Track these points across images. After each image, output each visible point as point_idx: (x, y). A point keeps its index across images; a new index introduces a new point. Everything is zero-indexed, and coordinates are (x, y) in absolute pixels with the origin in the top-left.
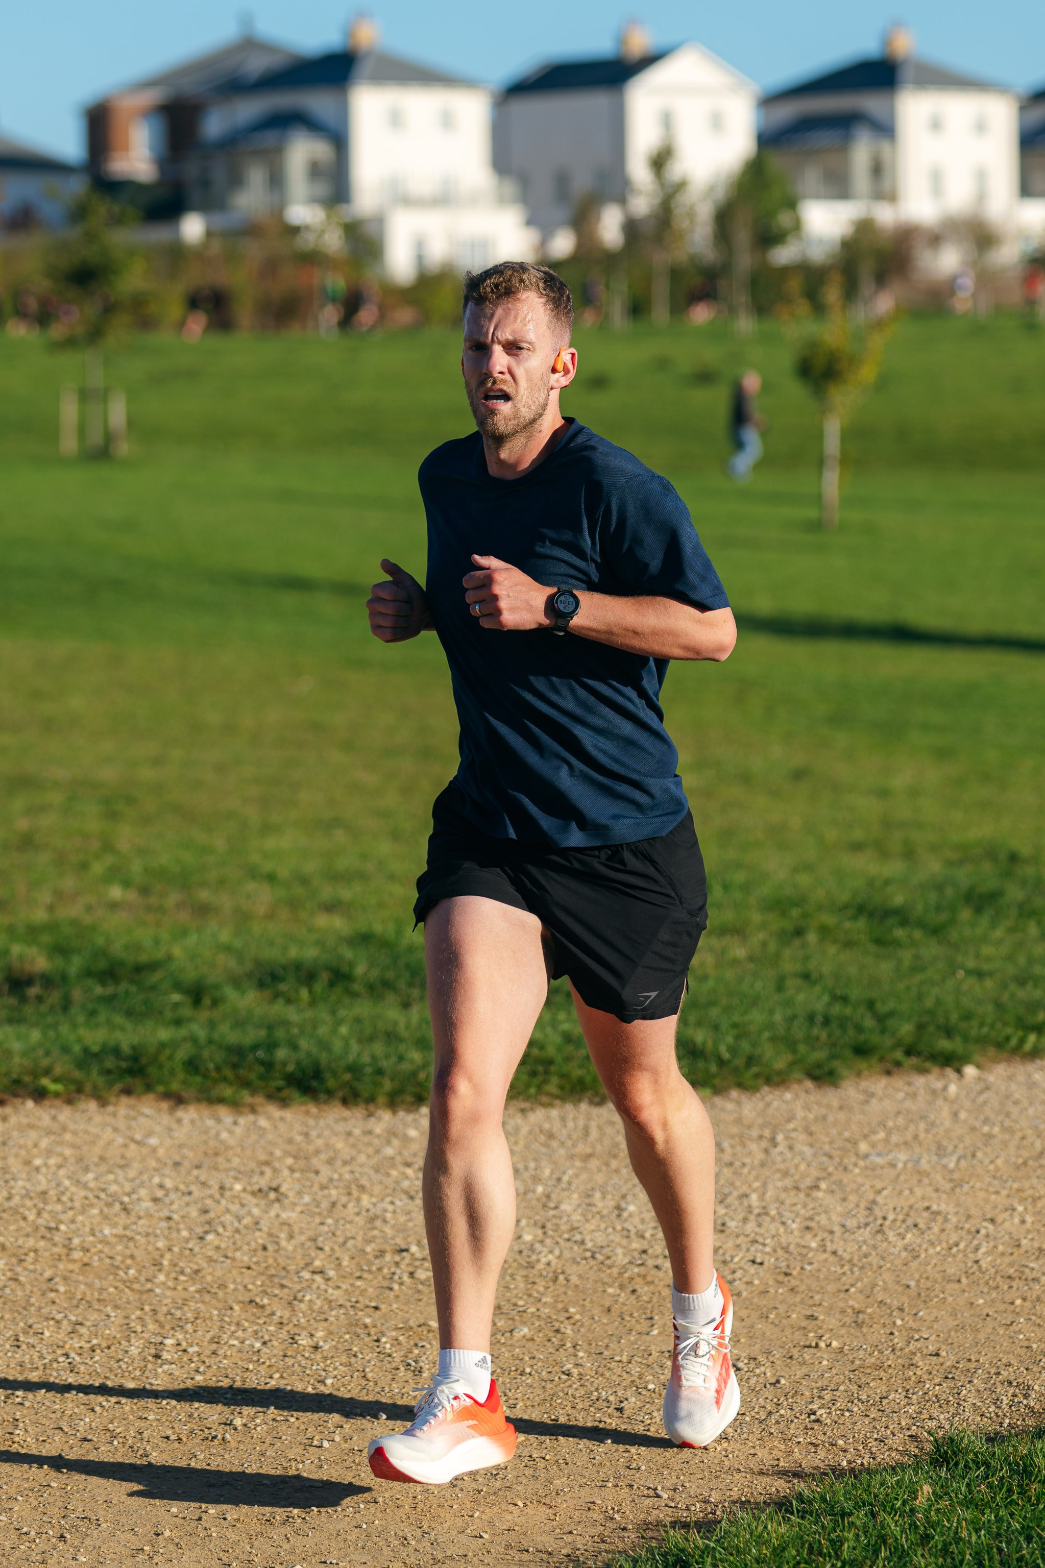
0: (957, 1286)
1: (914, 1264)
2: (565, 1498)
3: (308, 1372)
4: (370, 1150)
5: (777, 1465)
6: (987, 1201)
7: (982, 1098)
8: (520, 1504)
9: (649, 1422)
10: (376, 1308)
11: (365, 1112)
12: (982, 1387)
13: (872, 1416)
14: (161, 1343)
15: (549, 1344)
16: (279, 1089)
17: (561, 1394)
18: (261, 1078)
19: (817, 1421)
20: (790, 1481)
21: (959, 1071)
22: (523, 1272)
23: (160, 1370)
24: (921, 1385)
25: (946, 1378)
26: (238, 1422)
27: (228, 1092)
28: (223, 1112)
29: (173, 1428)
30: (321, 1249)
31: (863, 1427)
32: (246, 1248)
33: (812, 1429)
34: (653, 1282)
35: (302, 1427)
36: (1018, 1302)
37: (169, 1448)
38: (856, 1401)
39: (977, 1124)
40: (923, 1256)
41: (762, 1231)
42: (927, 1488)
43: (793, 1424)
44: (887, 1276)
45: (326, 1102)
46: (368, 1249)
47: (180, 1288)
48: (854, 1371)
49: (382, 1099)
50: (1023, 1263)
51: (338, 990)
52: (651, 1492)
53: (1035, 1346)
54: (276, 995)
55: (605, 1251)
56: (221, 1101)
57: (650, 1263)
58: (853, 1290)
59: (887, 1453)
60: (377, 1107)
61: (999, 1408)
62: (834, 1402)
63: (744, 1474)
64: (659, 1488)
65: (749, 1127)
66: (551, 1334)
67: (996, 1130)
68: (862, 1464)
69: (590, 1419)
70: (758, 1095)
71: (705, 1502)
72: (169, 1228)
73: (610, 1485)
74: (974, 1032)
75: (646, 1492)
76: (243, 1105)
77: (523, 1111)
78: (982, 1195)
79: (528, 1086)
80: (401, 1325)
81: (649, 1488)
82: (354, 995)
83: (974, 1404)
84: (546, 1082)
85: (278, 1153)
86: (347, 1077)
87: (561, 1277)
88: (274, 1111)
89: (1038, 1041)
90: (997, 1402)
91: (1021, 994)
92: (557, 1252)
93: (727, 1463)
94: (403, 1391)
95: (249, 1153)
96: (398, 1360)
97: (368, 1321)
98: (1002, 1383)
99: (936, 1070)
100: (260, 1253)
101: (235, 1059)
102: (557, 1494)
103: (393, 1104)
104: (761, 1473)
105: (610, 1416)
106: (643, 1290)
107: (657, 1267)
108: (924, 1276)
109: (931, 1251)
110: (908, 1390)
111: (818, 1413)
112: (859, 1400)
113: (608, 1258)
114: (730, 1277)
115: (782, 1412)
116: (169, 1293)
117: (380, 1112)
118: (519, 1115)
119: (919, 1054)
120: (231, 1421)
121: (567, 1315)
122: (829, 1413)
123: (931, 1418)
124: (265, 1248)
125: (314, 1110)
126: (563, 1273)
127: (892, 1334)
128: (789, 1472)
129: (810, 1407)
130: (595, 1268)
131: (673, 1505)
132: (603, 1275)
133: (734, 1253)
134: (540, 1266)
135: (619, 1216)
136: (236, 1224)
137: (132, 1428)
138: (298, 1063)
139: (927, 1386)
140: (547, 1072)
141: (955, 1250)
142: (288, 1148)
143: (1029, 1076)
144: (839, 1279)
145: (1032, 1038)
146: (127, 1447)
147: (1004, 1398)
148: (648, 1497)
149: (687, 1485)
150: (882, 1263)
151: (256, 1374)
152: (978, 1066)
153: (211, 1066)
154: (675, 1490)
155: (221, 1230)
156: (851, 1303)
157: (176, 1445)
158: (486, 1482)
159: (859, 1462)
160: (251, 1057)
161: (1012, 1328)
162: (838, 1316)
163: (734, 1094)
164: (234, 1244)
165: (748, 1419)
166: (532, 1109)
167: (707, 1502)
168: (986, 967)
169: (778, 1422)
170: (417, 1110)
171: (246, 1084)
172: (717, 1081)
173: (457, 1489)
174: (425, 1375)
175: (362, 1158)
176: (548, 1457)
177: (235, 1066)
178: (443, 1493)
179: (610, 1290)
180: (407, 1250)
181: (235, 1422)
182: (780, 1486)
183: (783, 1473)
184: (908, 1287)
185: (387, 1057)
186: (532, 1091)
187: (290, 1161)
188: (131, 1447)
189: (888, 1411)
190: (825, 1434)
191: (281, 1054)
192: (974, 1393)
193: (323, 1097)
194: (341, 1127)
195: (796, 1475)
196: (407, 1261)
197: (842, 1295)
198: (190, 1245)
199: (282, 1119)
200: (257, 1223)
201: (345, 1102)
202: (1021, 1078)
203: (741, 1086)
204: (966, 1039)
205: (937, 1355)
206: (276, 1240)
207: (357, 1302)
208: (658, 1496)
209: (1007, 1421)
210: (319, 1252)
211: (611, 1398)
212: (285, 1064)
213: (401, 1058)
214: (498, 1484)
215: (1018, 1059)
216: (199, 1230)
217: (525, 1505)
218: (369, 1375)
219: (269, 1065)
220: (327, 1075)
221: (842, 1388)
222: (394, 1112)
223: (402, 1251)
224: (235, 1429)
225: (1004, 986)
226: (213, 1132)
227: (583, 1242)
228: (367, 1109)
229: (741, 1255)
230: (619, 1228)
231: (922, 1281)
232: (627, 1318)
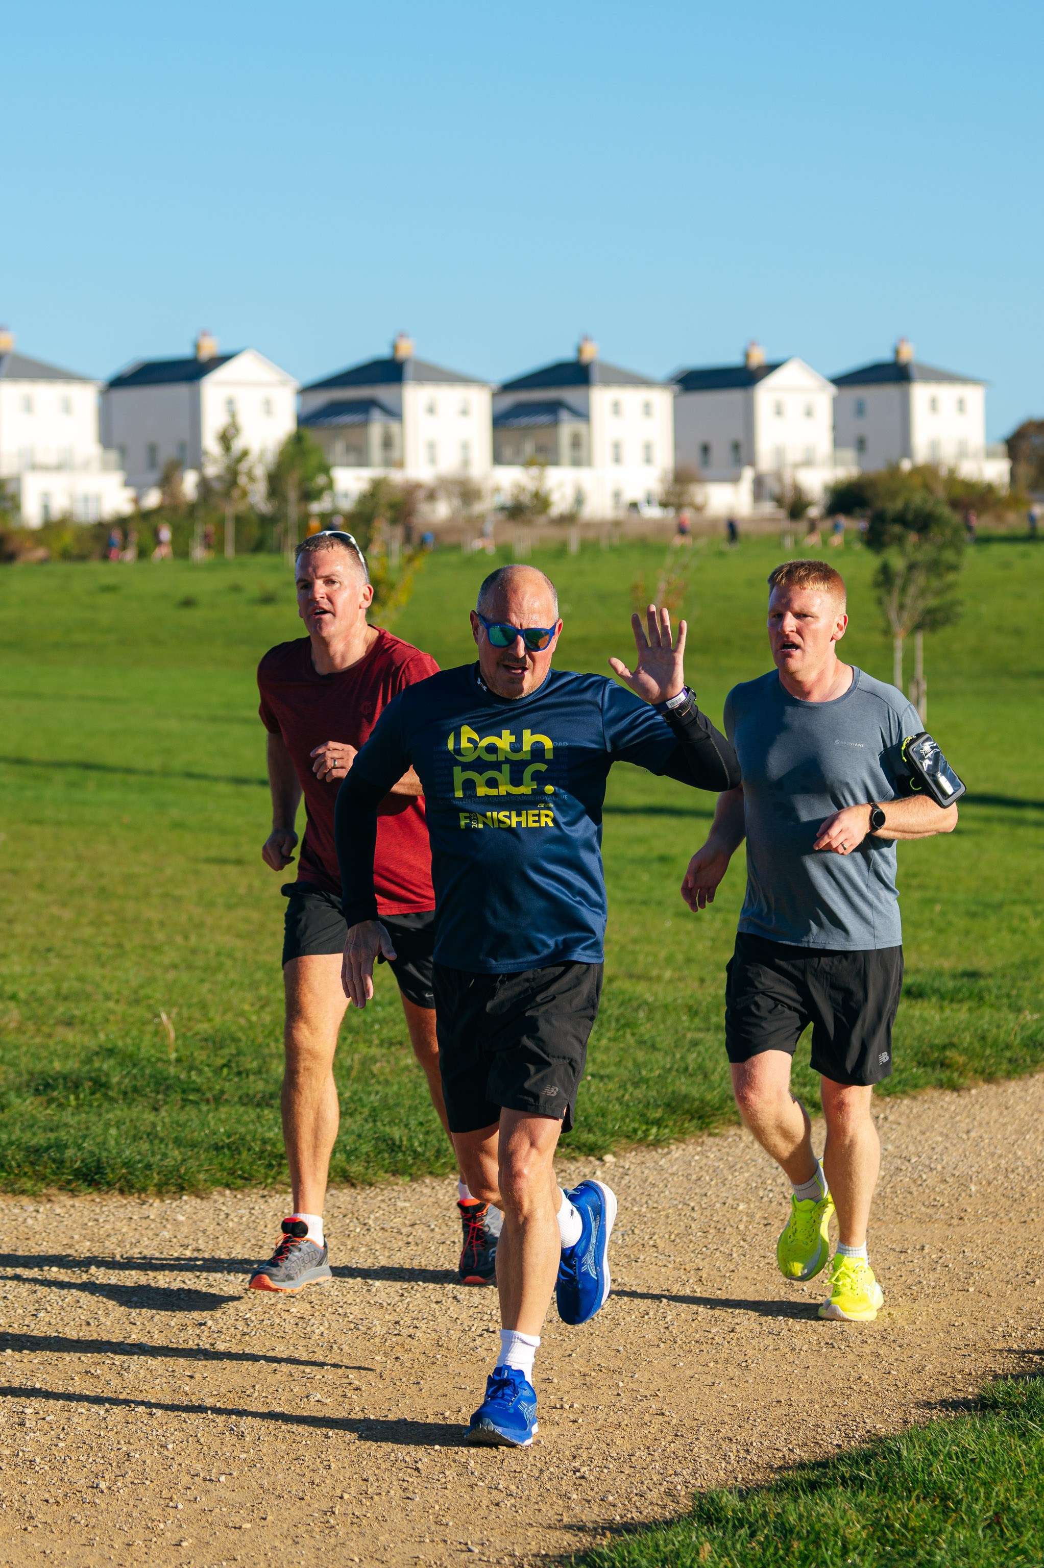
0: (657, 1350)
1: (617, 1331)
2: (393, 1553)
3: (150, 1438)
4: (150, 1234)
5: (562, 1520)
6: (659, 1273)
7: (624, 1182)
8: (357, 1560)
9: (444, 1480)
10: (191, 1377)
11: (138, 1201)
12: (708, 1444)
13: (626, 1472)
14: (22, 1412)
15: (341, 1408)
16: (69, 1182)
17: (365, 1456)
18: (54, 1173)
19: (583, 1477)
20: (576, 1535)
21: (600, 1159)
22: (303, 1342)
23: (28, 1438)
24: (657, 1442)
25: (676, 1435)
26: (103, 1485)
27: (29, 1185)
28: (25, 1200)
29: (49, 1491)
30: (135, 1324)
31: (622, 1483)
32: (72, 1323)
33: (580, 1485)
34: (410, 1350)
35: (157, 1490)
36: (712, 1364)
37: (50, 1510)
38: (609, 1458)
39: (628, 1205)
40: (623, 1324)
41: (486, 1302)
42: (707, 1547)
43: (563, 1482)
44: (598, 1341)
45: (107, 1193)
46: (173, 1324)
47: (25, 1361)
48: (599, 1430)
49: (151, 1189)
50: (704, 1328)
51: (98, 1095)
52: (463, 1547)
53: (739, 1405)
54: (50, 1101)
55: (365, 1322)
56: (23, 1192)
57: (405, 1332)
58: (574, 1355)
59: (650, 1507)
60: (147, 1196)
61: (730, 1463)
62: (591, 1459)
63: (536, 1529)
64: (469, 1543)
65: (448, 1209)
66: (341, 1399)
67: (644, 1210)
68: (633, 1518)
69: (395, 1478)
70: (446, 1182)
71: (511, 1556)
72: (6, 1306)
73: (427, 1540)
74: (610, 1126)
75: (459, 1547)
76: (40, 1196)
77: (264, 1197)
78: (653, 1267)
79: (266, 1177)
80: (215, 1393)
81: (460, 1543)
82: (112, 1100)
83: (707, 1460)
84: (280, 1173)
85: (76, 1237)
86: (124, 1171)
87: (335, 1346)
88: (65, 1199)
89: (657, 1135)
90: (725, 1457)
91: (639, 1093)
92: (326, 1324)
93: (519, 1518)
94: (233, 1454)
95: (52, 1236)
96: (221, 1425)
97: (187, 1388)
98: (724, 1439)
99: (582, 1158)
100: (84, 1327)
101: (32, 1157)
102: (385, 1549)
103: (160, 1193)
104: (550, 1527)
105: (411, 1476)
106: (405, 1357)
107: (410, 1336)
108: (628, 1341)
109: (628, 1319)
110: (648, 1448)
111: (582, 1471)
112: (612, 1457)
113: (369, 1328)
114: (471, 1345)
115: (552, 1469)
116: (18, 1365)
117: (151, 1201)
118: (261, 1201)
119: (568, 1145)
120: (97, 1485)
121: (347, 1381)
122: (590, 1470)
123: (676, 1474)
124: (88, 1324)
125: (98, 1200)
126: (335, 1342)
127: (618, 1395)
128: (574, 1526)
129: (573, 1464)
130: (360, 1338)
131: (486, 1559)
132: (368, 1344)
133: (470, 1324)
134: (316, 1337)
135: (369, 1291)
136: (60, 1303)
137: (15, 1492)
138: (83, 1161)
139: (663, 1443)
140: (280, 1165)
141: (646, 1317)
142: (84, 1232)
143: (656, 1162)
144: (561, 1345)
145: (654, 1130)
146: (14, 1510)
147: (731, 1454)
148: (462, 1551)
149: (492, 1539)
150: (592, 1331)
151: (108, 1441)
152: (615, 1154)
153: (14, 1164)
154: (482, 1544)
155: (49, 1309)
156: (576, 1366)
157: (55, 1507)
158: (322, 1539)
159: (629, 1516)
160: (46, 1156)
161: (715, 1388)
162: (569, 1379)
163: (427, 1181)
164: (62, 1319)
165: (525, 1476)
166: (271, 1197)
167: (512, 1555)
168: (602, 1072)
169: (550, 1479)
170: (181, 1198)
171: (43, 1178)
172: (414, 1170)
173: (299, 1546)
174: (247, 1439)
175: (145, 1240)
176: (369, 1515)
177: (33, 1164)
178: (289, 1549)
179: (378, 1358)
180: (204, 1324)
181: (100, 1486)
182: (569, 1541)
183: (569, 1527)
184: (618, 1351)
185: (153, 1154)
186: (270, 1181)
187: (88, 1243)
188: (18, 1510)
189: (638, 1467)
190: (592, 1490)
191: (69, 1153)
192: (703, 1451)
193: (105, 1188)
194: (121, 1213)
195: (581, 1529)
196: (206, 1333)
197: (567, 1359)
198: (26, 1323)
199: (73, 1206)
200: (78, 1302)
201: (122, 1192)
202: (650, 1164)
203: (431, 1173)
204: (604, 1132)
205: (663, 1414)
206: (96, 1316)
207: (173, 1371)
208: (470, 1551)
209: (740, 1476)
210: (131, 1326)
211: (407, 1459)
212: (73, 1161)
213: (165, 1156)
214: (333, 1541)
215: (643, 1149)
216: (31, 1308)
217: (361, 1560)
218: (202, 1440)
219: (60, 1163)
220: (108, 1170)
221: (594, 1447)
222: (162, 1201)
223: (201, 1324)
224: (102, 1492)
225: (623, 1086)
226: (21, 1219)
227: (345, 1315)
228: (139, 1198)
229: (476, 1325)
230: (372, 1302)
231: (628, 1346)
232: (398, 1383)
